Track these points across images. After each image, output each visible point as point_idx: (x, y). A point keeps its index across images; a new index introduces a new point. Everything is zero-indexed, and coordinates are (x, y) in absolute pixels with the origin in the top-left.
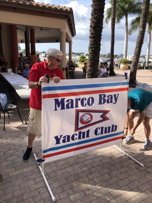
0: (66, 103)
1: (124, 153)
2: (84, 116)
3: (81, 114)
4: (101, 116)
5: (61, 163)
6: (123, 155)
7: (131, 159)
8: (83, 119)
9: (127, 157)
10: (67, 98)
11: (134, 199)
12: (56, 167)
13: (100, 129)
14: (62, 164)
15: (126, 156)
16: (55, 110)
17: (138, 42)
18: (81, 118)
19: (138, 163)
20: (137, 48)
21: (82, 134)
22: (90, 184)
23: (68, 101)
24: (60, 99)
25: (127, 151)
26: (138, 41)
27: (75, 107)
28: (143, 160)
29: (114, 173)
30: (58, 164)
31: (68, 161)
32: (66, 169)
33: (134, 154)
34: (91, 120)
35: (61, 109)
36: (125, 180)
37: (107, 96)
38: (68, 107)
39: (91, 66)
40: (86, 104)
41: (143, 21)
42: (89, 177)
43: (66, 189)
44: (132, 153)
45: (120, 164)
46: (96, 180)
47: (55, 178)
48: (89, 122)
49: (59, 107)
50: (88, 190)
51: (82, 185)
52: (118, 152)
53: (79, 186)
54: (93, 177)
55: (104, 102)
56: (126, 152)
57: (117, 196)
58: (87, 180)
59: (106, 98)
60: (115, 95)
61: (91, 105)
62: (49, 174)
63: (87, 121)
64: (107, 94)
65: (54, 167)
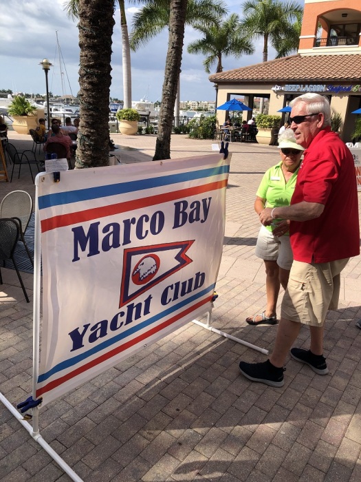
0: (101, 236)
1: (219, 332)
2: (143, 264)
3: (135, 259)
4: (177, 258)
5: (80, 396)
6: (218, 337)
7: (237, 342)
8: (138, 272)
9: (226, 340)
10: (104, 221)
11: (282, 432)
12: (71, 412)
13: (172, 289)
14: (83, 398)
15: (223, 337)
16: (73, 261)
17: (169, 69)
18: (135, 269)
19: (254, 350)
20: (169, 83)
21: (135, 309)
22: (179, 428)
23: (106, 229)
24: (86, 226)
25: (220, 327)
26: (168, 67)
27: (123, 245)
28: (260, 339)
29: (217, 384)
30: (73, 402)
31: (97, 384)
32: (101, 410)
33: (237, 329)
34: (157, 270)
35: (88, 256)
36: (246, 394)
37: (189, 206)
38: (106, 247)
39: (88, 125)
40: (147, 232)
41: (177, 18)
42: (169, 413)
43: (124, 463)
44: (234, 330)
45: (221, 360)
46: (186, 414)
47: (81, 442)
48: (152, 275)
49: (83, 249)
50: (180, 444)
51: (159, 438)
52: (203, 332)
53: (154, 443)
54: (178, 410)
55: (184, 222)
56: (219, 329)
57: (249, 438)
58: (167, 420)
59: (188, 210)
60: (204, 201)
61: (159, 232)
62: (59, 438)
63: (147, 275)
64: (190, 199)
65: (67, 411)
